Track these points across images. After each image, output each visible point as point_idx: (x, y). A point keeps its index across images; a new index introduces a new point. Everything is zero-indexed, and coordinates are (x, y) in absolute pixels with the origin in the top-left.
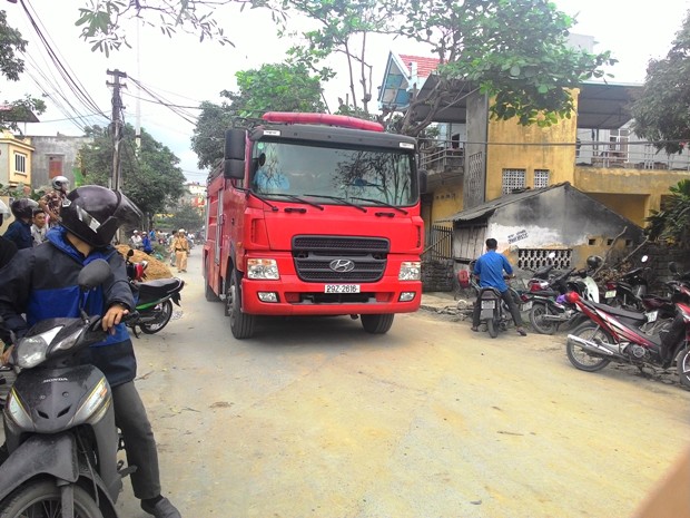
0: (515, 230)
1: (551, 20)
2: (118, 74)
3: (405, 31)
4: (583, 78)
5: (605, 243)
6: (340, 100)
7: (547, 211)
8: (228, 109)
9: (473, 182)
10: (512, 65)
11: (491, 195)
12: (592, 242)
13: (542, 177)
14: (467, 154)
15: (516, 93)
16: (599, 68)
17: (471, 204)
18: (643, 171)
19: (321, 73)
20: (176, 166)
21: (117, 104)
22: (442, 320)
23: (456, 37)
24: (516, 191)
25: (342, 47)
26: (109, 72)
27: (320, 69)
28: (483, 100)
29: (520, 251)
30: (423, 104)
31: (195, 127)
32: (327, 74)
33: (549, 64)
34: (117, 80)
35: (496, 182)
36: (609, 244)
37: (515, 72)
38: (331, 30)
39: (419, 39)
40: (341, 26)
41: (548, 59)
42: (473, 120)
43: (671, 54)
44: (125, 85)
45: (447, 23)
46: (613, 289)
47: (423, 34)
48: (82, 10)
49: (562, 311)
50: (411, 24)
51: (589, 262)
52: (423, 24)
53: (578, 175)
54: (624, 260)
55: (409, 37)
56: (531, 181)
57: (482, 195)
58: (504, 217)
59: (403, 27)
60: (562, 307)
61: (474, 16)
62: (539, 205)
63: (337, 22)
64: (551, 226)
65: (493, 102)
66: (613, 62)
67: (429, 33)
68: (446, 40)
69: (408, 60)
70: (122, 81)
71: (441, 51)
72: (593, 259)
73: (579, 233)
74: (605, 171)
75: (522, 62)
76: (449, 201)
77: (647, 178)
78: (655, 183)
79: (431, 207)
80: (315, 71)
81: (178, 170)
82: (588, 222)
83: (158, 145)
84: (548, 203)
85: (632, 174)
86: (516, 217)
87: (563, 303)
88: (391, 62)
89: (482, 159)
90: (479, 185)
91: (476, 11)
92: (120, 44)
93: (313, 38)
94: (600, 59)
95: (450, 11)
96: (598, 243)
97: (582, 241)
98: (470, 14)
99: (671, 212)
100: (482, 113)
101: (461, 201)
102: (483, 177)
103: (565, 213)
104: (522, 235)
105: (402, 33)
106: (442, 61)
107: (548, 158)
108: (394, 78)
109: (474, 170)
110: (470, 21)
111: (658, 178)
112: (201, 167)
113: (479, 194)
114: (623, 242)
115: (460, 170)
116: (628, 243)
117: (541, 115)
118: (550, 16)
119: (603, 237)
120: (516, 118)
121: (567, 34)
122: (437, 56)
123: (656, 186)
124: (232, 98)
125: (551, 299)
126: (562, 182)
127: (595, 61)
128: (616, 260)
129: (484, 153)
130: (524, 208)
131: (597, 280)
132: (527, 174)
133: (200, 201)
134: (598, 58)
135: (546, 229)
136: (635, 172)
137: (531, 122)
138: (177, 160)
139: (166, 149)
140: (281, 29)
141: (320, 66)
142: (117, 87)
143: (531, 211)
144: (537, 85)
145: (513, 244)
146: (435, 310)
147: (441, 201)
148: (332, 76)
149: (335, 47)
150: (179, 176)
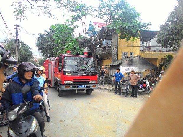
0: (127, 68)
1: (135, 14)
2: (17, 26)
3: (97, 16)
4: (143, 29)
5: (149, 71)
6: (79, 33)
7: (135, 63)
8: (46, 35)
9: (114, 55)
10: (126, 25)
11: (119, 58)
12: (146, 71)
13: (132, 54)
14: (113, 48)
15: (126, 33)
16: (147, 26)
17: (114, 61)
18: (156, 52)
19: (75, 26)
20: (31, 50)
21: (17, 34)
22: (111, 92)
23: (110, 18)
24: (126, 58)
25: (80, 20)
26: (15, 25)
27: (75, 25)
28: (117, 34)
29: (128, 73)
30: (102, 35)
31: (37, 40)
32: (76, 27)
33: (135, 25)
34: (17, 27)
35: (120, 55)
36: (150, 71)
37: (127, 27)
38: (78, 15)
39: (101, 18)
40: (80, 14)
41: (135, 24)
42: (114, 39)
43: (165, 23)
44: (19, 29)
45: (108, 14)
46: (154, 83)
47: (102, 17)
48: (16, 9)
49: (142, 89)
50: (99, 14)
51: (147, 76)
52: (102, 15)
53: (140, 53)
54: (154, 75)
55: (98, 17)
56: (129, 55)
57: (117, 58)
58: (124, 64)
59: (97, 15)
60: (142, 88)
61: (115, 13)
62: (133, 61)
63: (79, 13)
64: (136, 67)
65: (119, 35)
66: (151, 25)
67: (103, 17)
68: (108, 19)
69: (95, 23)
70: (18, 28)
71: (106, 22)
72: (148, 75)
73: (143, 68)
74: (147, 52)
75: (129, 25)
76: (108, 60)
77: (157, 54)
78: (159, 55)
79: (103, 61)
80: (73, 26)
81: (31, 51)
82: (145, 66)
83: (25, 45)
84: (135, 61)
85: (154, 53)
86: (127, 64)
87: (142, 87)
88: (91, 23)
89: (117, 49)
90: (116, 56)
91: (116, 11)
92: (24, 18)
93: (73, 17)
94: (148, 24)
95: (109, 11)
96: (148, 71)
97: (144, 70)
98: (114, 12)
99: (165, 63)
100: (116, 38)
101: (111, 60)
102: (117, 54)
103: (139, 63)
104: (129, 69)
105: (96, 17)
106: (106, 24)
107: (133, 49)
108: (91, 28)
109: (114, 52)
110: (114, 14)
111: (160, 54)
112: (39, 51)
113: (116, 58)
114: (154, 71)
115: (111, 52)
116: (155, 71)
117: (132, 38)
118: (135, 13)
119: (149, 69)
120: (125, 39)
121: (139, 18)
122: (105, 23)
123: (160, 56)
124: (47, 32)
125: (139, 86)
126: (138, 55)
127: (146, 25)
128: (152, 75)
129: (117, 48)
130: (129, 62)
131: (148, 80)
132: (128, 53)
133: (36, 60)
134: (147, 24)
135: (135, 67)
136: (154, 52)
137: (129, 40)
138: (31, 49)
139: (28, 46)
140: (64, 15)
141: (74, 24)
142: (17, 29)
143: (131, 63)
144: (132, 31)
145: (127, 71)
146: (109, 89)
147: (106, 60)
148: (77, 27)
149: (78, 20)
150: (31, 53)
